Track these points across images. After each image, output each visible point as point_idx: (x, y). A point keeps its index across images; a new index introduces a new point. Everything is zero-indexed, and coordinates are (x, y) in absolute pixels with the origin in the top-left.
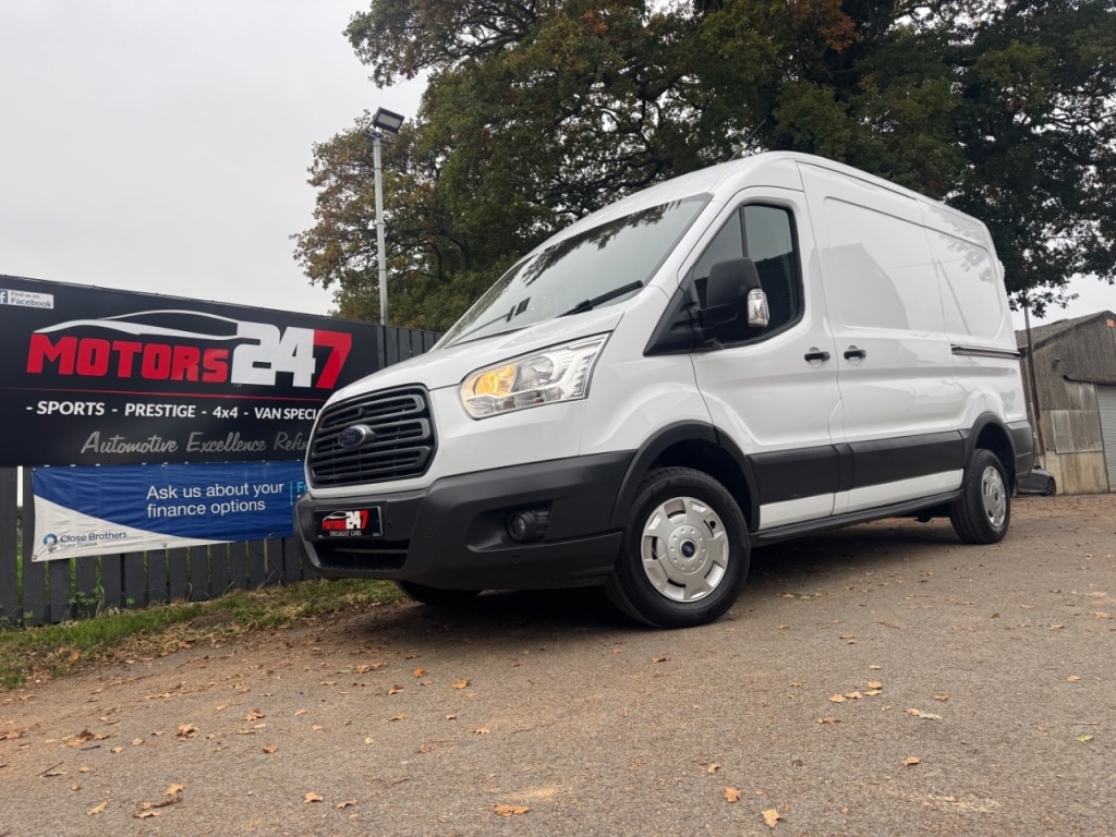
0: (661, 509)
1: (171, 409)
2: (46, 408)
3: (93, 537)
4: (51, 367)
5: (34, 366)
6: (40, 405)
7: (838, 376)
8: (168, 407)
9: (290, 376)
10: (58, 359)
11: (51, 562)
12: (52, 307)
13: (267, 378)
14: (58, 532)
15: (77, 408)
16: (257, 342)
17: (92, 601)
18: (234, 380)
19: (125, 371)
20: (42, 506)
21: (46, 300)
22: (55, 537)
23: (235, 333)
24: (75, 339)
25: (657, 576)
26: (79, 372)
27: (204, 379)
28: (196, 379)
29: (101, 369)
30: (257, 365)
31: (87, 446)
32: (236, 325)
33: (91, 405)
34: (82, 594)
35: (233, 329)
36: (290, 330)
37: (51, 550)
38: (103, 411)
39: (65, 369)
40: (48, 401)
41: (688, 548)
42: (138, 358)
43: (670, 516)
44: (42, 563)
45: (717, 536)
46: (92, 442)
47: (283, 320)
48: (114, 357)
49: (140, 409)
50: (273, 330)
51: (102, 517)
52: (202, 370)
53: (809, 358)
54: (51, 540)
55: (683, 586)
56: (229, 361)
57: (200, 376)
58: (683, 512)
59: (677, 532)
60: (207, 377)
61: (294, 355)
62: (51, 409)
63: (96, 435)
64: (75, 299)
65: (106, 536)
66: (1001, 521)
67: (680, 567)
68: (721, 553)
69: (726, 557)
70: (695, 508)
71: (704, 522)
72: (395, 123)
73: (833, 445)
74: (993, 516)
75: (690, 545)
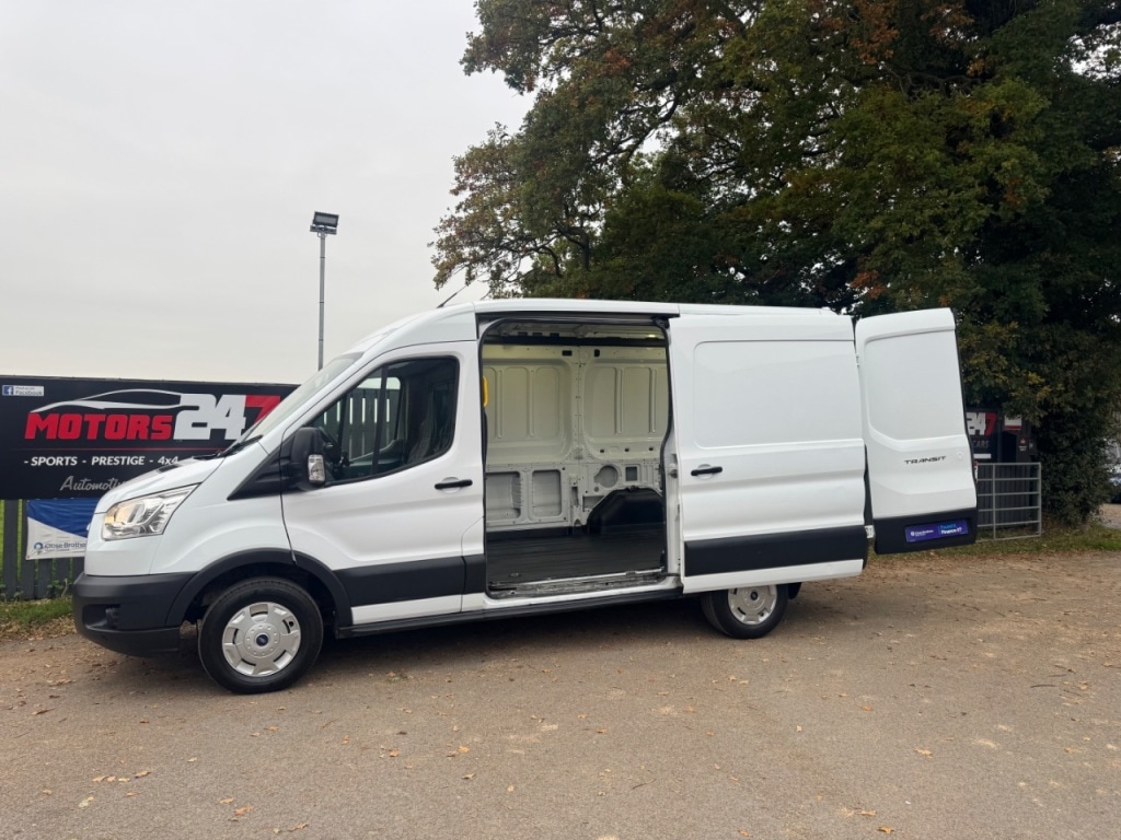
0: (247, 609)
1: (126, 460)
2: (37, 461)
3: (67, 545)
4: (41, 434)
5: (30, 435)
6: (33, 460)
8: (123, 458)
9: (223, 432)
10: (46, 429)
11: (40, 560)
12: (43, 394)
13: (204, 434)
14: (44, 541)
15: (58, 461)
16: (196, 408)
17: (61, 587)
18: (176, 437)
19: (92, 435)
20: (33, 524)
21: (39, 391)
22: (41, 544)
23: (178, 402)
24: (58, 415)
25: (232, 656)
26: (60, 436)
27: (152, 438)
28: (146, 438)
29: (75, 434)
30: (195, 425)
31: (64, 486)
32: (179, 397)
33: (67, 458)
34: (57, 582)
35: (177, 399)
36: (225, 397)
37: (39, 553)
38: (76, 462)
39: (50, 436)
40: (38, 456)
41: (262, 640)
42: (102, 425)
43: (253, 615)
44: (33, 561)
45: (292, 632)
46: (68, 483)
47: (218, 390)
48: (85, 425)
49: (102, 460)
50: (211, 398)
51: (74, 532)
52: (150, 430)
54: (39, 546)
55: (254, 665)
56: (173, 424)
57: (149, 435)
58: (266, 613)
59: (256, 627)
60: (154, 436)
61: (228, 415)
62: (40, 462)
63: (71, 478)
64: (59, 388)
65: (76, 545)
66: (762, 619)
67: (252, 651)
68: (292, 645)
69: (295, 649)
70: (278, 611)
71: (284, 621)
72: (332, 221)
73: (463, 557)
74: (744, 613)
75: (264, 637)
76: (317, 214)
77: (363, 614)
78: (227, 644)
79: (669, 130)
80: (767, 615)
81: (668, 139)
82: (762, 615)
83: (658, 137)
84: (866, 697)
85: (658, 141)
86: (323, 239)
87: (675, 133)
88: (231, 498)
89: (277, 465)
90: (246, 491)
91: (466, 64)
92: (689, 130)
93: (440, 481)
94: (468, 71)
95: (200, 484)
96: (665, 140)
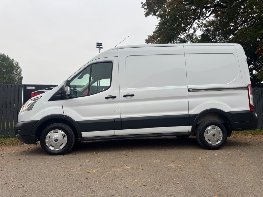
0: (52, 131)
7: (120, 102)
12: (34, 89)
21: (34, 88)
24: (38, 94)
25: (48, 144)
41: (56, 140)
43: (54, 133)
45: (65, 138)
53: (106, 98)
55: (54, 147)
58: (57, 132)
59: (55, 136)
66: (217, 143)
67: (53, 143)
68: (65, 142)
69: (65, 143)
70: (61, 132)
71: (62, 135)
72: (101, 45)
73: (114, 119)
74: (211, 141)
75: (57, 139)
76: (97, 43)
77: (85, 134)
78: (47, 140)
79: (204, 28)
80: (219, 142)
81: (203, 31)
82: (218, 142)
83: (200, 30)
84: (251, 166)
85: (200, 31)
86: (99, 50)
87: (205, 29)
88: (49, 100)
89: (61, 91)
90: (53, 99)
91: (146, 15)
92: (209, 28)
93: (107, 96)
94: (146, 16)
95: (41, 97)
96: (202, 31)
